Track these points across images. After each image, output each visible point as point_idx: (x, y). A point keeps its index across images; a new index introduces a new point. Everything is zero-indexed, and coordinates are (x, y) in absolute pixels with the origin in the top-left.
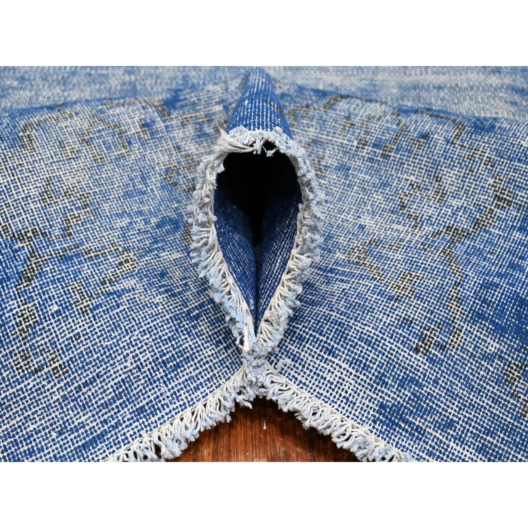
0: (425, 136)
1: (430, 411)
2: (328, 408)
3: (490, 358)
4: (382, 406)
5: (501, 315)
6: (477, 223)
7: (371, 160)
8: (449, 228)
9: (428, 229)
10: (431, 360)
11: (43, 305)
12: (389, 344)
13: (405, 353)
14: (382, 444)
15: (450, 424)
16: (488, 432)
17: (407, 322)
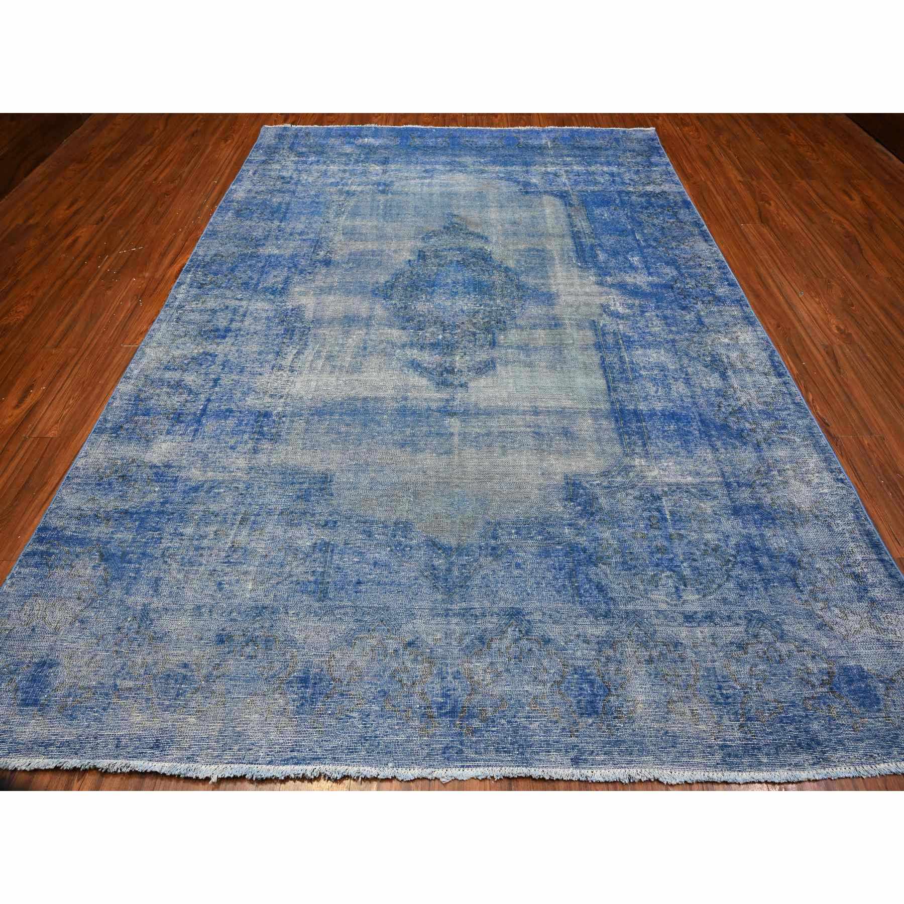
0: (530, 650)
1: (585, 751)
2: (558, 770)
3: (591, 725)
4: (572, 759)
5: (587, 710)
6: (562, 676)
7: (516, 664)
8: (555, 682)
9: (549, 685)
10: (577, 737)
11: (327, 709)
12: (563, 739)
13: (569, 739)
14: (578, 771)
15: (593, 752)
16: (604, 747)
17: (564, 729)
